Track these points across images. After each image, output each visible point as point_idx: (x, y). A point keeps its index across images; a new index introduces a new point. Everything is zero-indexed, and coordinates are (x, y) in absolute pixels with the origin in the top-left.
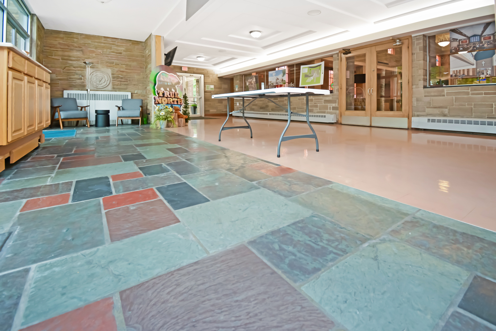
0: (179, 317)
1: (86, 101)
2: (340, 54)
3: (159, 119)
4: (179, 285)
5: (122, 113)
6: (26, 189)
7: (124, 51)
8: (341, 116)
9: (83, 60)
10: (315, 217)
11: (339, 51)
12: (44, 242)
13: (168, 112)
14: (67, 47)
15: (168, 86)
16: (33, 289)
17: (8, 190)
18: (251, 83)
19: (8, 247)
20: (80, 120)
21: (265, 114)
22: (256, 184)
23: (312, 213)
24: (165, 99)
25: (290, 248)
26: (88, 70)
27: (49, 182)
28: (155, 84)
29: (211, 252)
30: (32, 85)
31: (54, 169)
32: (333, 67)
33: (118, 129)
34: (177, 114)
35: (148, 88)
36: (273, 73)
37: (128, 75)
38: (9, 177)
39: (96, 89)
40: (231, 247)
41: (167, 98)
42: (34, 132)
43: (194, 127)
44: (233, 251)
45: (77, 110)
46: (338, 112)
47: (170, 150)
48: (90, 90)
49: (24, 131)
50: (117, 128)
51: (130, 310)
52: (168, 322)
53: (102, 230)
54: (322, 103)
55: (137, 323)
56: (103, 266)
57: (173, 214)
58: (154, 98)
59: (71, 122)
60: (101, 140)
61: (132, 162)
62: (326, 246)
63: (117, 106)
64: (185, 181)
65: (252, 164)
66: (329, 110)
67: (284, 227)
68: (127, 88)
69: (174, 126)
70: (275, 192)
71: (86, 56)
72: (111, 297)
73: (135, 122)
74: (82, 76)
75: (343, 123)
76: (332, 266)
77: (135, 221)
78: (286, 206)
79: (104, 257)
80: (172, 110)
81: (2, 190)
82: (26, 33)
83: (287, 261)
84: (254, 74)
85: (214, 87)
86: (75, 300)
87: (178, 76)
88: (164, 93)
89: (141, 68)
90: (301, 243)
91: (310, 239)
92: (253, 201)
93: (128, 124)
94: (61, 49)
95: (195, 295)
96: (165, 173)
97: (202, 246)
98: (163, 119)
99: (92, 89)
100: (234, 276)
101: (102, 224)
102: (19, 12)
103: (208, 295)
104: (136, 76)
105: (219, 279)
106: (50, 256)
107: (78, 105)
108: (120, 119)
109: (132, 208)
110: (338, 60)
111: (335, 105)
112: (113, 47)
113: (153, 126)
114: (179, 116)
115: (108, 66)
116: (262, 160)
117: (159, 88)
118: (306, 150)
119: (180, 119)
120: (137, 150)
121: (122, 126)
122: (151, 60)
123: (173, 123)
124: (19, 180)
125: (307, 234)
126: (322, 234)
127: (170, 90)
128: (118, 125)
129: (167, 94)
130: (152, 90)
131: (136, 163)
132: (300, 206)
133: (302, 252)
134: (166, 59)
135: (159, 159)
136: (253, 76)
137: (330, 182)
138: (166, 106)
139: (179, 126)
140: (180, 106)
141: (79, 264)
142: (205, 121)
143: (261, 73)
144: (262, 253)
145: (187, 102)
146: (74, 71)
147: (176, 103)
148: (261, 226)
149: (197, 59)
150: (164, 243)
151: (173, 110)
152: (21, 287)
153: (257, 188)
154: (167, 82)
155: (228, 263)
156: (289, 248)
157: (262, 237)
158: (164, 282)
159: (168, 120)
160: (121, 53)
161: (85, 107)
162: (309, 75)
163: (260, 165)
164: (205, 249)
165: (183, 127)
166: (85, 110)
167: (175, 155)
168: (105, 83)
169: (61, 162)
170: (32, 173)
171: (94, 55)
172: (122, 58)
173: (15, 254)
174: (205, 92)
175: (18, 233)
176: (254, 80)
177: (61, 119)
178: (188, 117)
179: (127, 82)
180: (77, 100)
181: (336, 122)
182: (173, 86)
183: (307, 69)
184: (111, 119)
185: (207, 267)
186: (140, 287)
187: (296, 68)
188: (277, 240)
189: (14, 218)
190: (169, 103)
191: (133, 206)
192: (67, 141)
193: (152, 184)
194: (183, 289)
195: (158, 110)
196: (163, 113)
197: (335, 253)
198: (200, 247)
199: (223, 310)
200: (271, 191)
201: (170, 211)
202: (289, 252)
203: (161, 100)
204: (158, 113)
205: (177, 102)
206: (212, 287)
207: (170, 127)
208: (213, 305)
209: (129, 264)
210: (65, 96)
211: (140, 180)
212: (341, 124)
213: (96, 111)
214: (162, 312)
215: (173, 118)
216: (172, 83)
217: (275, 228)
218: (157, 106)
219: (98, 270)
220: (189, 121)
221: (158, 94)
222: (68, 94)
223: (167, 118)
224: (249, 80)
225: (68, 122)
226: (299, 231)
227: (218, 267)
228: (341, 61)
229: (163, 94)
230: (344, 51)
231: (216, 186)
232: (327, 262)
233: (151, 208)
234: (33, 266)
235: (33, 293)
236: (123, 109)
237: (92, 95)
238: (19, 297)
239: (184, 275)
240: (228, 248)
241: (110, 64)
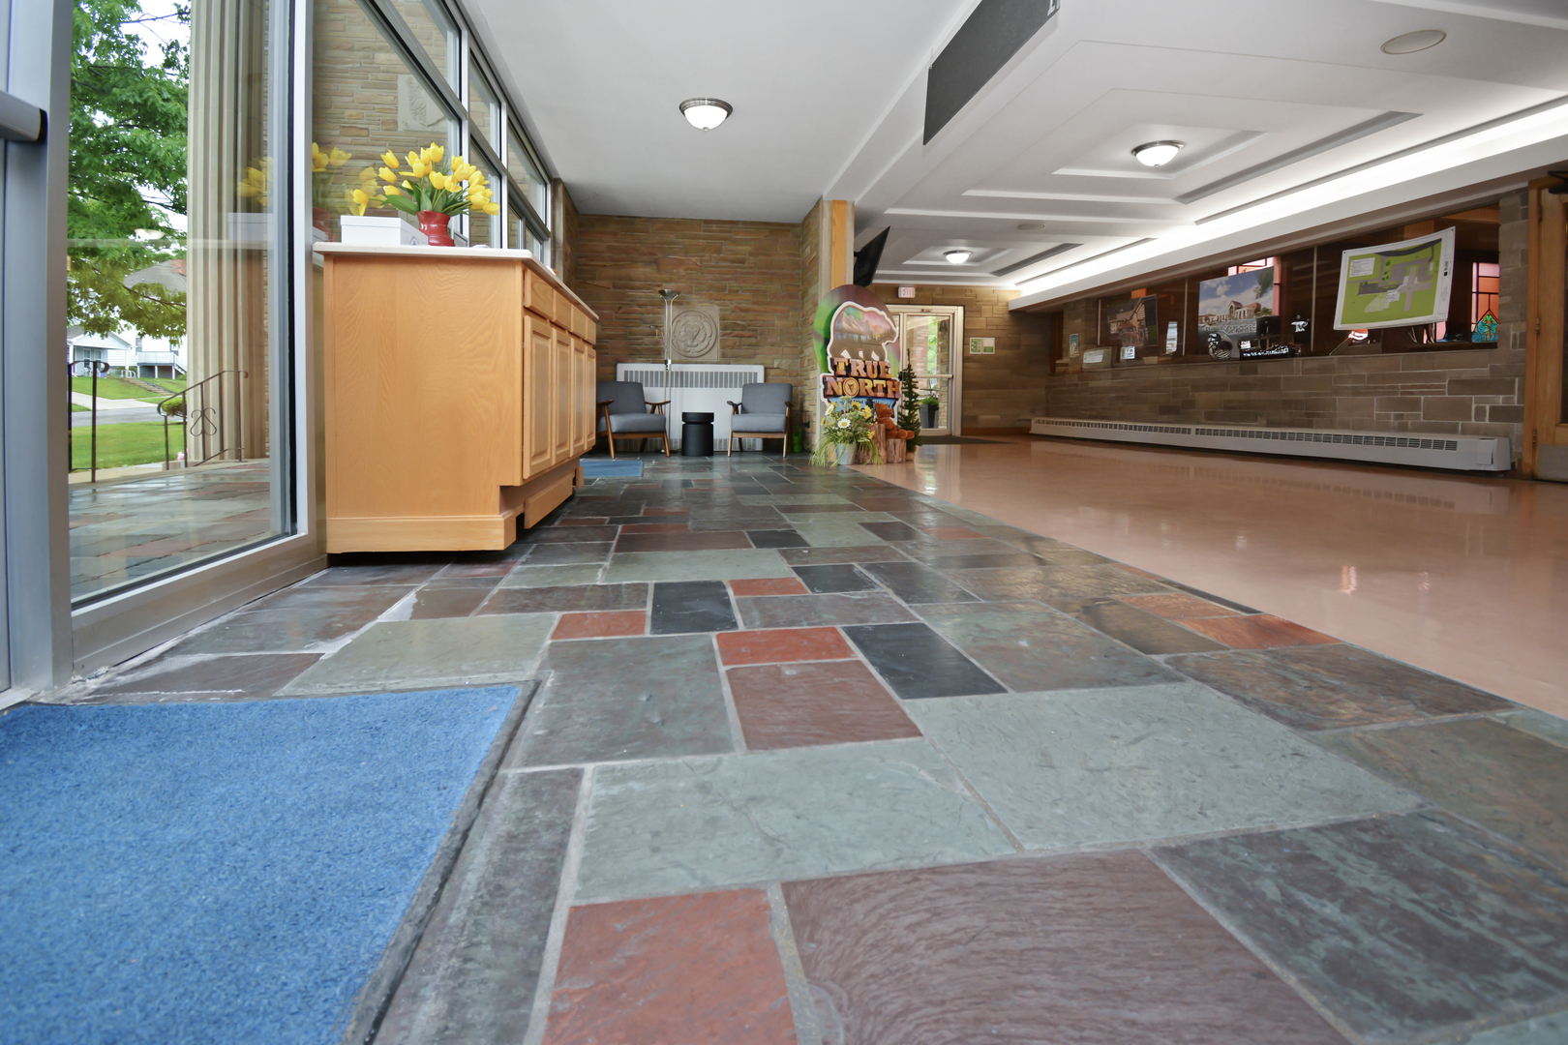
0: (948, 1006)
1: (663, 389)
2: (1533, 194)
3: (835, 440)
4: (939, 914)
5: (743, 421)
6: (557, 588)
7: (751, 254)
8: (1534, 445)
9: (659, 286)
10: (1434, 821)
11: (1530, 182)
12: (606, 716)
13: (859, 421)
14: (624, 256)
15: (861, 344)
16: (591, 821)
17: (525, 587)
18: (1127, 325)
19: (537, 712)
20: (650, 437)
21: (1178, 431)
22: (1167, 662)
23: (1421, 806)
24: (853, 382)
25: (1331, 910)
26: (669, 311)
27: (600, 579)
28: (827, 341)
29: (1027, 846)
30: (565, 349)
31: (606, 549)
32: (1501, 248)
33: (731, 463)
34: (882, 425)
35: (807, 352)
36: (1221, 283)
37: (759, 318)
38: (523, 559)
39: (683, 358)
40: (1093, 849)
41: (857, 378)
42: (567, 461)
43: (926, 466)
44: (1103, 864)
45: (644, 411)
46: (1517, 428)
47: (871, 527)
48: (672, 363)
49: (551, 457)
50: (729, 459)
51: (811, 939)
52: (919, 1009)
53: (722, 715)
54: (1443, 393)
55: (833, 980)
56: (735, 805)
57: (897, 707)
58: (824, 378)
59: (631, 440)
60: (696, 489)
61: (774, 550)
62: (1491, 937)
63: (730, 403)
64: (922, 620)
65: (1144, 594)
66: (1473, 421)
67: (1295, 830)
68: (755, 354)
69: (875, 461)
70: (1246, 702)
71: (664, 276)
72: (762, 889)
73: (771, 447)
74: (657, 327)
75: (1541, 473)
76: (1526, 1016)
77: (801, 707)
78: (1298, 758)
79: (735, 782)
80: (870, 415)
81: (513, 585)
82: (543, 226)
83: (1319, 948)
84: (1140, 294)
85: (996, 344)
86: (682, 872)
87: (890, 315)
88: (850, 365)
89: (792, 297)
90: (1378, 901)
91: (1416, 896)
92: (1160, 719)
93: (754, 452)
94: (612, 260)
95: (988, 959)
96: (863, 591)
97: (996, 820)
98: (845, 439)
99: (676, 359)
100: (1115, 943)
101: (722, 699)
102: (528, 177)
103: (1031, 972)
104: (776, 322)
105: (1063, 935)
106: (620, 753)
107: (646, 400)
108: (737, 436)
109: (788, 672)
110: (1525, 215)
111: (1506, 400)
112: (724, 247)
113: (818, 457)
114: (889, 433)
115: (712, 299)
116: (1182, 588)
117: (836, 352)
118: (1353, 570)
119: (891, 441)
120: (784, 520)
121: (740, 456)
122: (816, 273)
123: (871, 453)
124: (543, 568)
125: (1399, 876)
126: (1472, 889)
127: (868, 357)
128: (731, 451)
129: (858, 366)
130: (819, 357)
131: (784, 554)
132: (1361, 770)
133: (1383, 935)
134: (857, 268)
135: (843, 550)
136: (1138, 299)
137: (1501, 703)
138: (853, 403)
139: (888, 462)
140: (893, 402)
141: (682, 785)
142: (962, 449)
143: (1166, 290)
144: (1214, 899)
145: (914, 390)
146: (639, 316)
147: (880, 394)
148: (1201, 808)
149: (946, 260)
150: (883, 785)
151: (873, 413)
152: (568, 807)
153: (1169, 678)
154: (860, 334)
155: (1090, 896)
156: (1324, 906)
157: (1208, 843)
158: (894, 892)
159: (859, 444)
160: (742, 261)
161: (661, 404)
162: (1381, 284)
163: (1174, 601)
164: (1009, 835)
165: (900, 466)
166: (661, 411)
167: (884, 543)
168: (706, 342)
169: (620, 536)
170: (566, 555)
171: (682, 272)
172: (746, 273)
173: (552, 732)
174: (966, 359)
175: (553, 686)
176: (1141, 313)
177: (612, 433)
178: (916, 435)
179: (756, 337)
180: (644, 388)
181: (1508, 468)
182: (874, 344)
183: (1372, 260)
184: (716, 436)
185: (1019, 887)
186: (832, 886)
187: (1318, 260)
188: (1268, 869)
189: (541, 651)
190: (861, 394)
191: (791, 666)
192: (626, 486)
193: (833, 617)
194: (951, 930)
195: (833, 414)
196: (845, 423)
197: (1535, 972)
198: (992, 825)
199: (1086, 1034)
200: (1229, 698)
201: (891, 700)
202: (1325, 921)
203: (840, 384)
204: (833, 421)
205: (885, 390)
206: (1043, 953)
207: (862, 463)
208: (1050, 1008)
209: (798, 817)
210: (620, 378)
211: (799, 602)
212: (1534, 479)
213: (685, 416)
214: (898, 974)
215: (873, 437)
216: (871, 334)
217: (1260, 826)
218: (829, 402)
219: (724, 811)
220: (917, 446)
221: (835, 368)
222: (626, 372)
223: (857, 437)
224: (1121, 316)
225: (625, 440)
226: (1362, 855)
227: (1056, 900)
228: (1540, 220)
229: (848, 368)
230: (1554, 181)
231: (1021, 649)
232: (1502, 998)
233: (836, 680)
234: (589, 768)
235: (594, 829)
236: (744, 411)
237: (677, 373)
238: (567, 832)
239: (951, 891)
240: (1086, 848)
241: (717, 293)
